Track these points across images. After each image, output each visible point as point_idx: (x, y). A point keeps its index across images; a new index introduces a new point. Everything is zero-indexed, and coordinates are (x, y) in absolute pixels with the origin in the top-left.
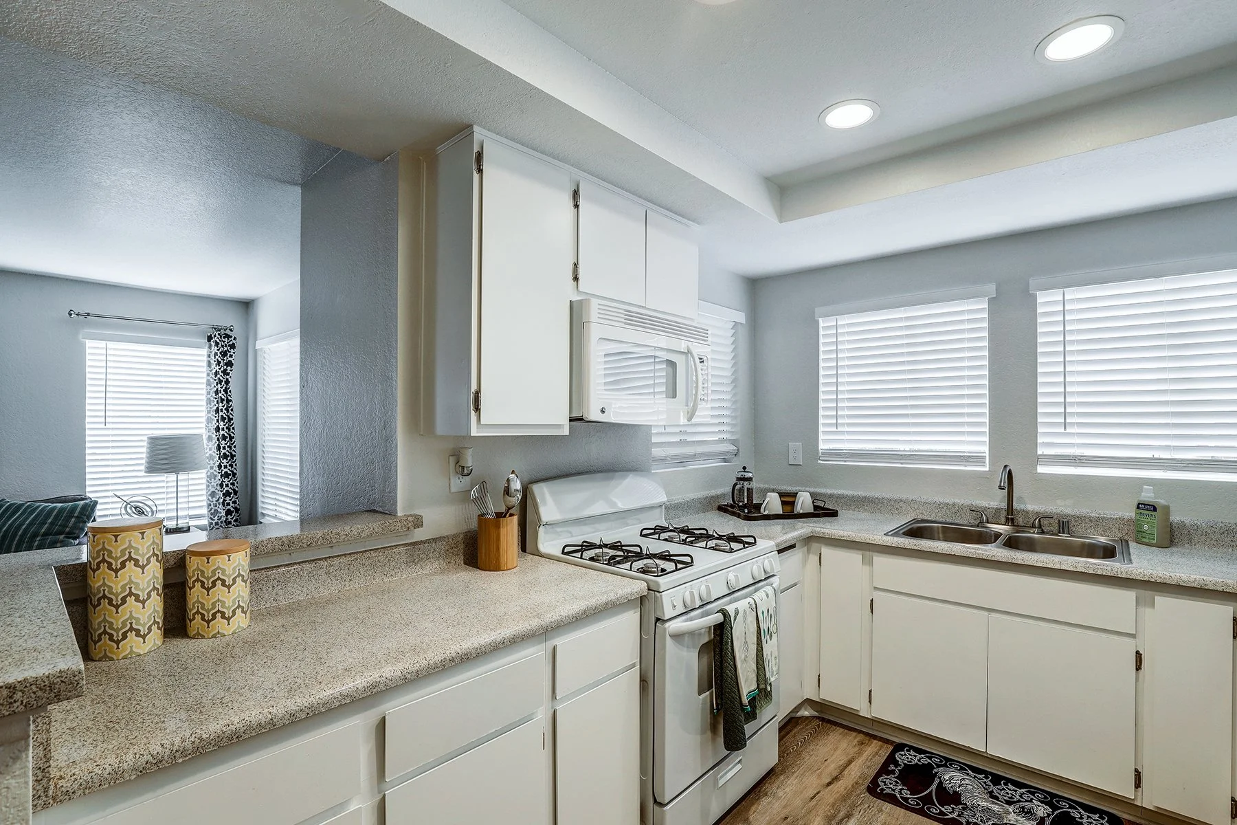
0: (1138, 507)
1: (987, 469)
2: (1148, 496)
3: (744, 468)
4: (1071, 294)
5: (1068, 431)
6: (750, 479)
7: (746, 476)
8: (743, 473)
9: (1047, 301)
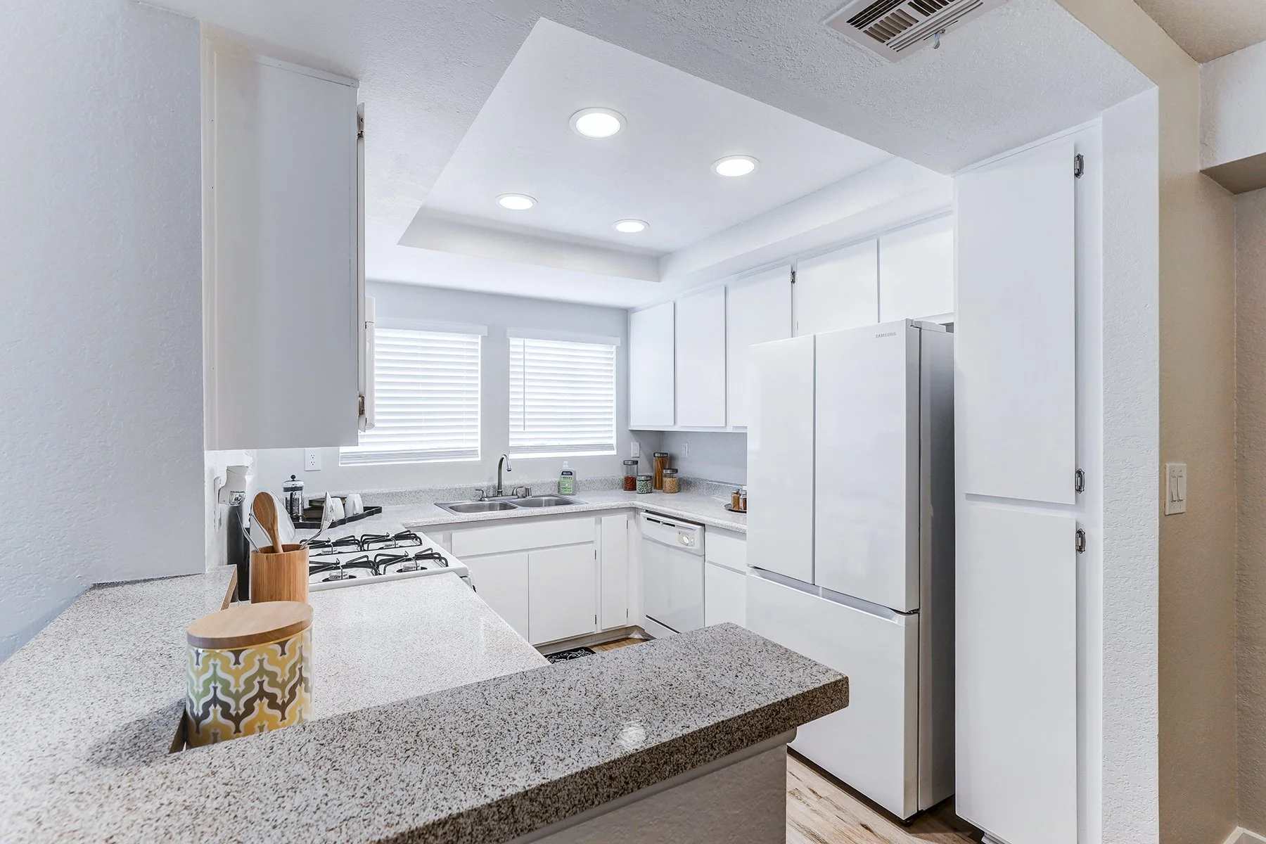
0: (562, 474)
1: (479, 459)
2: (566, 467)
3: (293, 477)
4: (529, 342)
5: (526, 430)
6: (300, 489)
7: (298, 486)
8: (293, 483)
9: (515, 343)
